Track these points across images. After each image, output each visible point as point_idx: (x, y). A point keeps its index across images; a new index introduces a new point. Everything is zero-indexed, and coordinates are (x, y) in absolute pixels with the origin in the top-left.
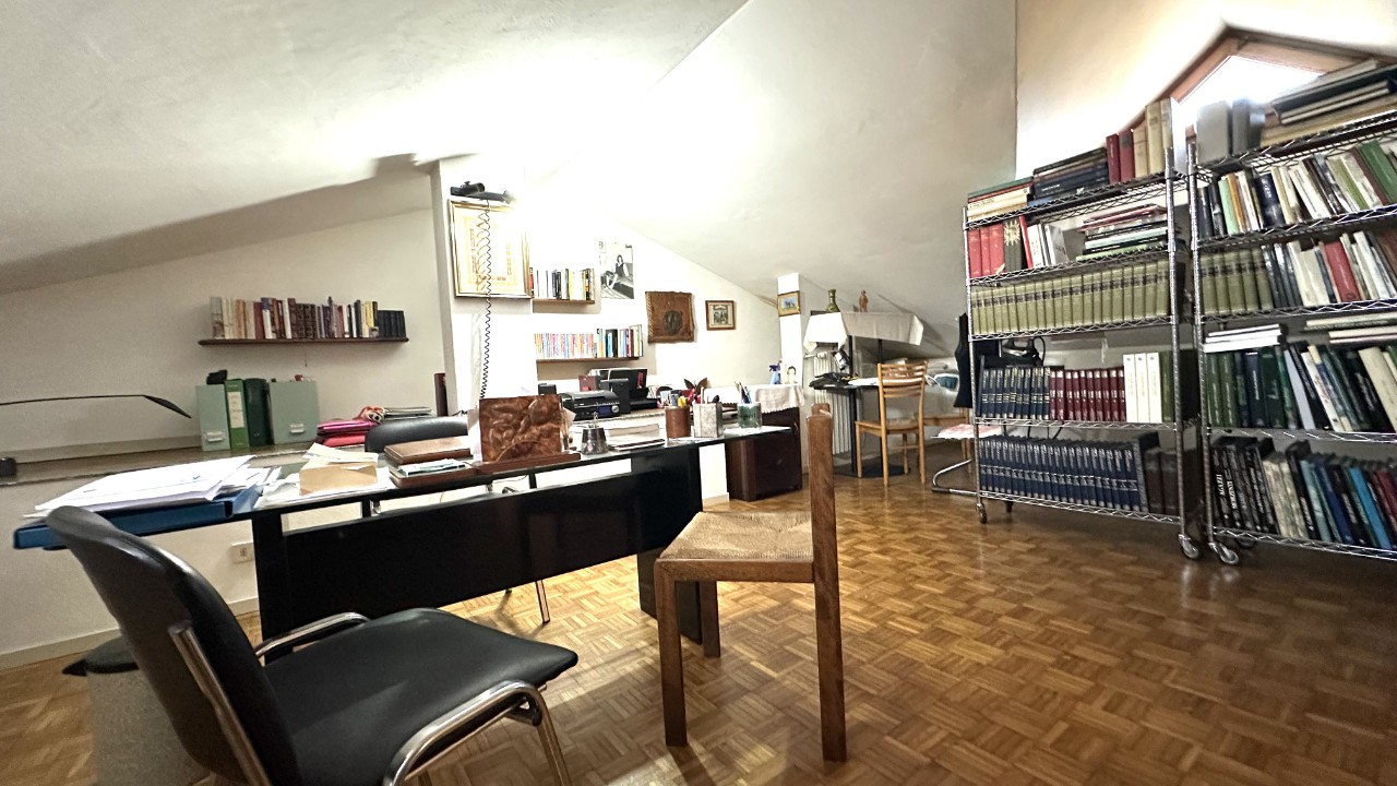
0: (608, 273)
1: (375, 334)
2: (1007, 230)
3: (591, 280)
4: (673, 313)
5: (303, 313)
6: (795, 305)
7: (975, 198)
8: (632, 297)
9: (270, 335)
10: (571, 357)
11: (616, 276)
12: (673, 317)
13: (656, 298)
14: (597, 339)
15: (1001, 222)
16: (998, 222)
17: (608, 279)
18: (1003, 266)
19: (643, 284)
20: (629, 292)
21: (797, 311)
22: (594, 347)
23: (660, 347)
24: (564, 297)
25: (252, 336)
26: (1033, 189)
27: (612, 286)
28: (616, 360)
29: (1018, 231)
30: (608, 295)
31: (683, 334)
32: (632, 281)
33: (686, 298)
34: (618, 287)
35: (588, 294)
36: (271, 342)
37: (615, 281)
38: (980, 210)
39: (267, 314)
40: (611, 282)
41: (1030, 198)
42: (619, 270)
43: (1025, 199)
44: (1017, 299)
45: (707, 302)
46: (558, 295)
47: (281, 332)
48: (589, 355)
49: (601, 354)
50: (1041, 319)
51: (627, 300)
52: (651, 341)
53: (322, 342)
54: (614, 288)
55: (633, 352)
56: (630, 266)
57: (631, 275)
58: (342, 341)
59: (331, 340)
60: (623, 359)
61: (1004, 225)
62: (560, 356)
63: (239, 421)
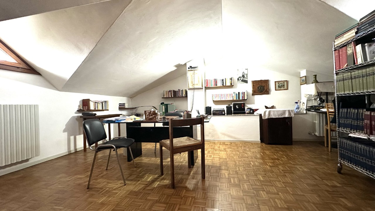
0: (240, 77)
1: (185, 96)
2: (348, 49)
3: (232, 80)
4: (261, 86)
5: (175, 92)
6: (305, 81)
7: (337, 37)
8: (247, 83)
9: (170, 97)
10: (226, 100)
11: (242, 78)
12: (261, 87)
13: (255, 83)
14: (233, 95)
15: (346, 45)
16: (345, 45)
17: (240, 79)
18: (346, 64)
19: (251, 78)
20: (246, 82)
21: (305, 83)
22: (233, 97)
23: (256, 96)
24: (224, 85)
25: (168, 97)
26: (358, 29)
27: (241, 80)
28: (239, 101)
29: (352, 49)
30: (239, 83)
31: (264, 92)
32: (247, 78)
33: (267, 82)
34: (243, 81)
35: (231, 84)
36: (170, 98)
37: (242, 79)
38: (339, 42)
39: (170, 93)
40: (240, 80)
41: (356, 33)
42: (243, 76)
43: (354, 34)
44: (351, 78)
45: (275, 82)
46: (223, 85)
47: (171, 96)
48: (232, 99)
49: (235, 99)
50: (361, 87)
51: (245, 84)
52: (253, 95)
53: (177, 97)
54: (241, 81)
55: (244, 98)
56: (247, 75)
57: (247, 77)
58: (180, 97)
59: (178, 97)
60: (241, 100)
61: (347, 47)
62: (223, 99)
63: (164, 111)
